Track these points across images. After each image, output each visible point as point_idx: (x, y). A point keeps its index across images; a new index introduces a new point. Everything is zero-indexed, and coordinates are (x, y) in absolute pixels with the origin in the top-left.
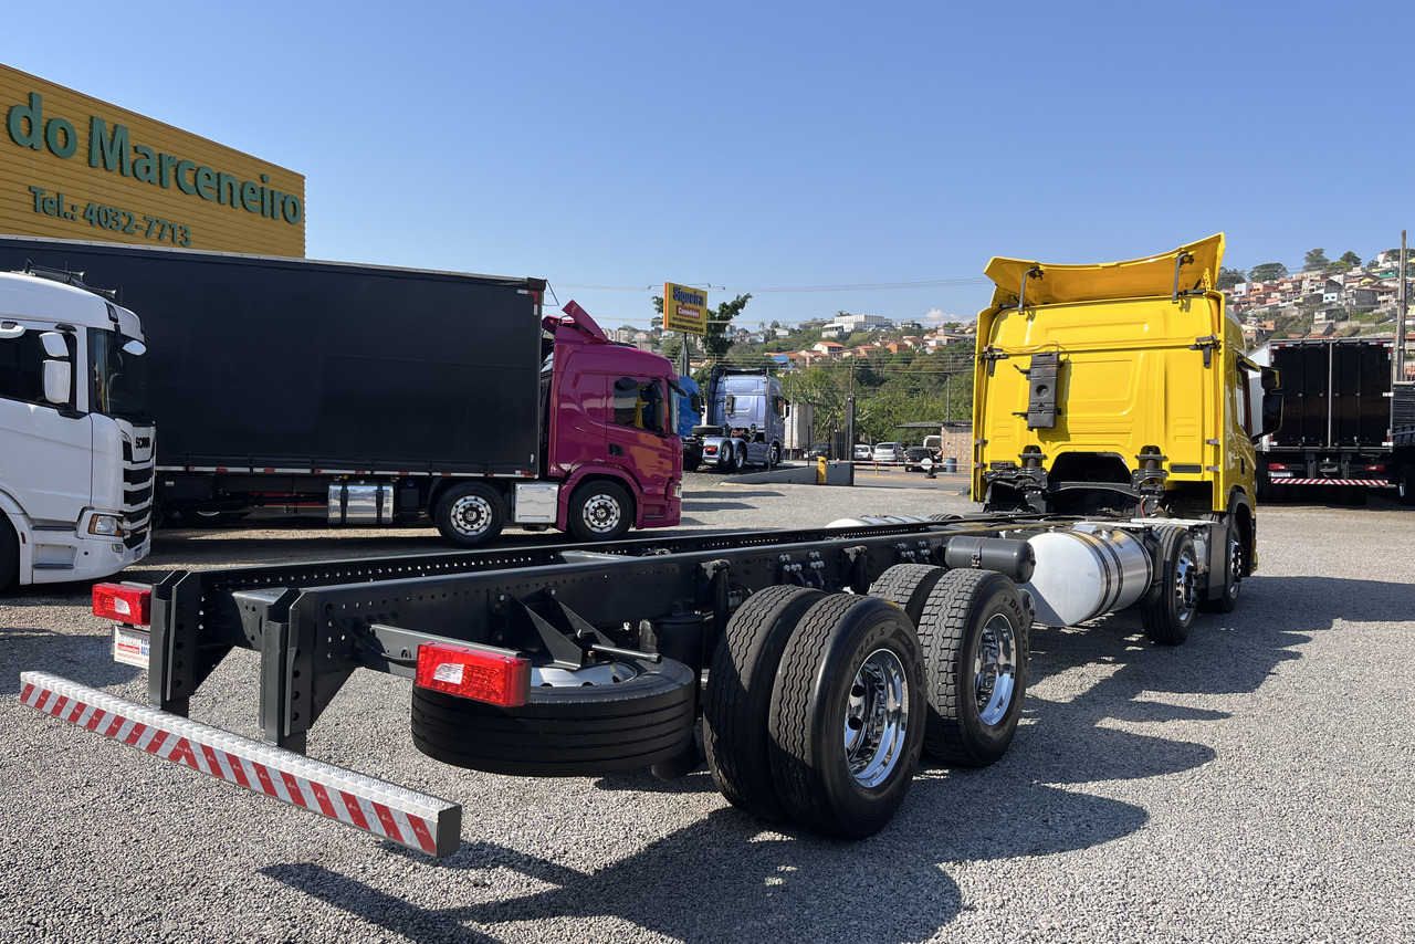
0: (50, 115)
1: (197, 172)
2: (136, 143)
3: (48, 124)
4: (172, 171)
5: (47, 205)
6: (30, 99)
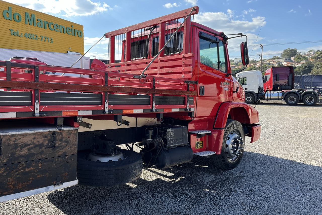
0: (15, 12)
1: (54, 25)
2: (37, 18)
3: (14, 14)
4: (47, 24)
5: (14, 33)
6: (9, 9)
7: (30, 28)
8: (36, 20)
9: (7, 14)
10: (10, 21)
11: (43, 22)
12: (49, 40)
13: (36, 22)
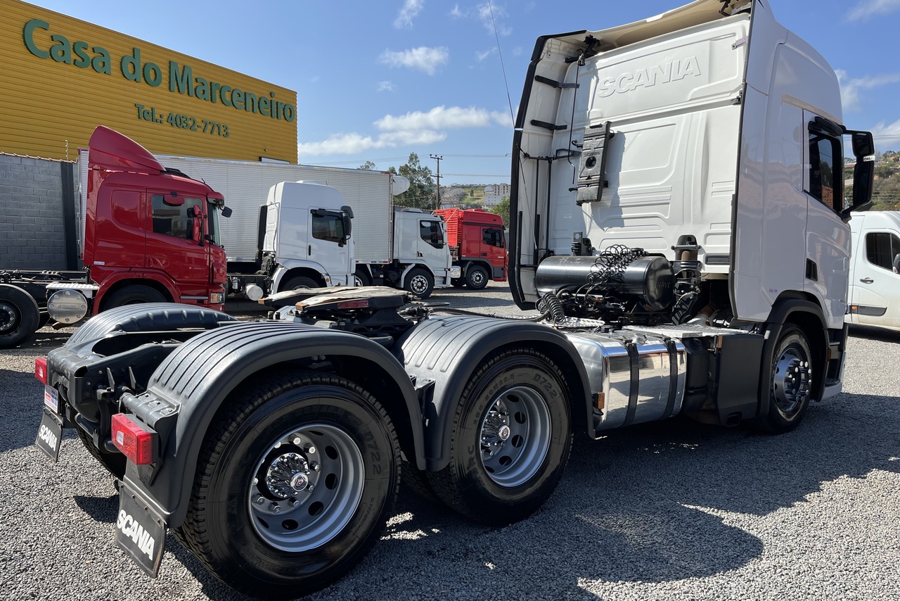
0: (146, 61)
1: (232, 92)
2: (196, 76)
3: (144, 66)
4: (218, 92)
5: (145, 114)
6: (134, 52)
7: (179, 101)
8: (194, 80)
9: (130, 66)
10: (137, 84)
11: (209, 84)
12: (222, 129)
13: (193, 84)
